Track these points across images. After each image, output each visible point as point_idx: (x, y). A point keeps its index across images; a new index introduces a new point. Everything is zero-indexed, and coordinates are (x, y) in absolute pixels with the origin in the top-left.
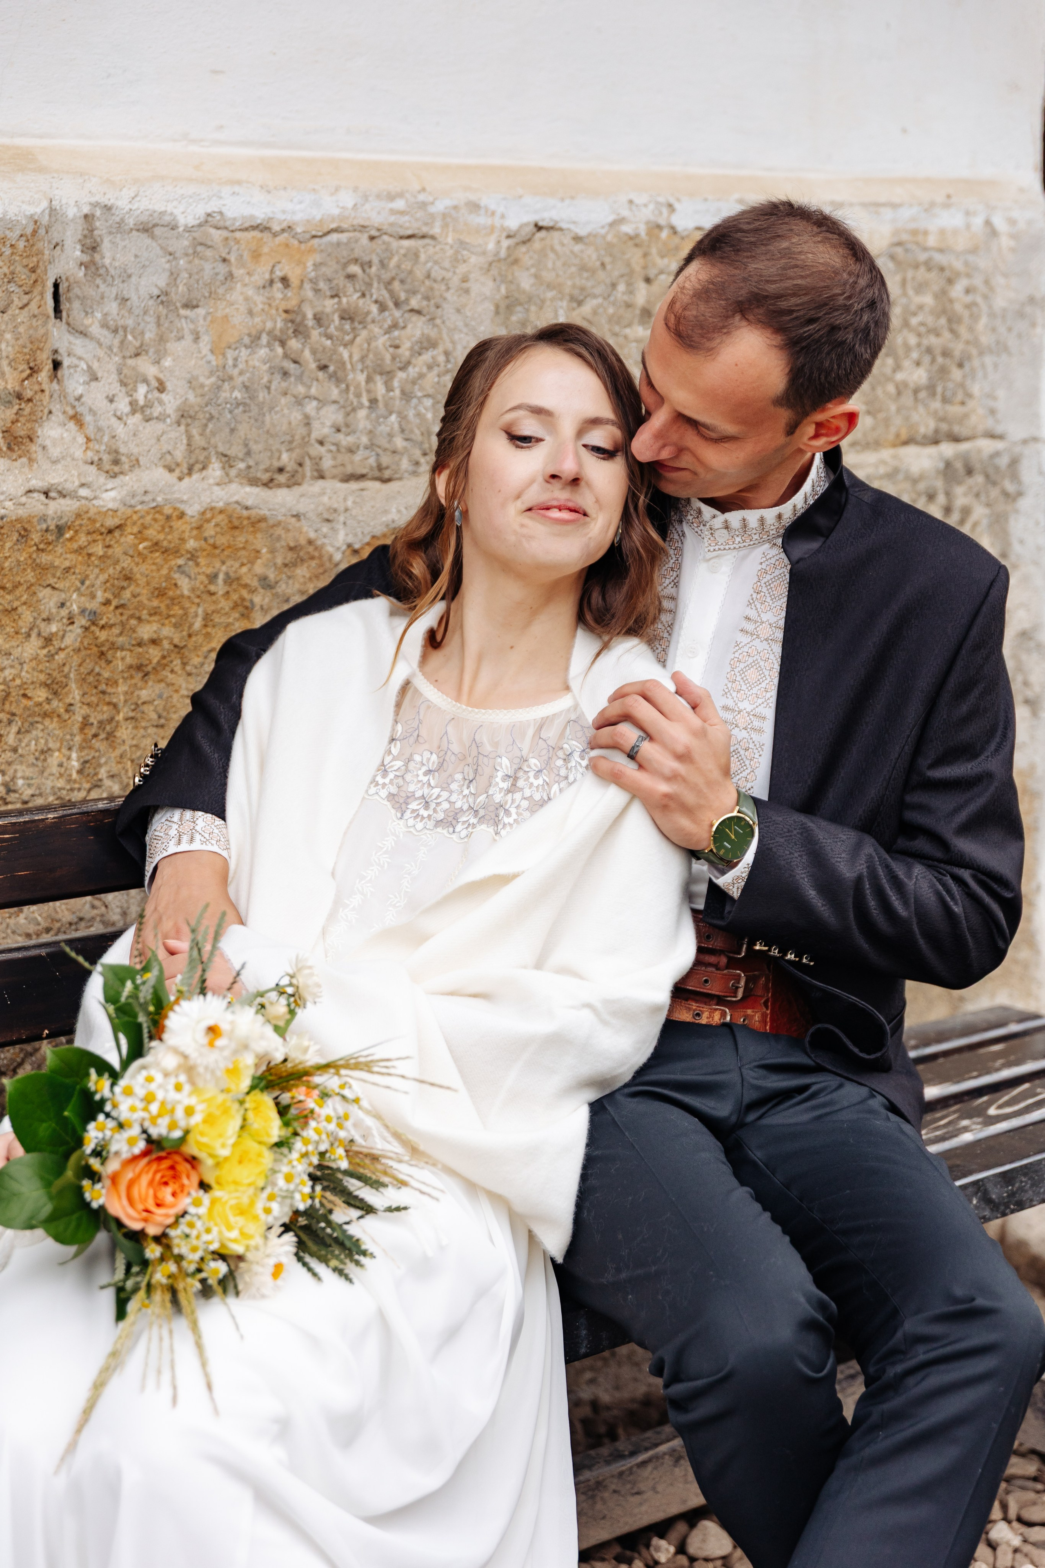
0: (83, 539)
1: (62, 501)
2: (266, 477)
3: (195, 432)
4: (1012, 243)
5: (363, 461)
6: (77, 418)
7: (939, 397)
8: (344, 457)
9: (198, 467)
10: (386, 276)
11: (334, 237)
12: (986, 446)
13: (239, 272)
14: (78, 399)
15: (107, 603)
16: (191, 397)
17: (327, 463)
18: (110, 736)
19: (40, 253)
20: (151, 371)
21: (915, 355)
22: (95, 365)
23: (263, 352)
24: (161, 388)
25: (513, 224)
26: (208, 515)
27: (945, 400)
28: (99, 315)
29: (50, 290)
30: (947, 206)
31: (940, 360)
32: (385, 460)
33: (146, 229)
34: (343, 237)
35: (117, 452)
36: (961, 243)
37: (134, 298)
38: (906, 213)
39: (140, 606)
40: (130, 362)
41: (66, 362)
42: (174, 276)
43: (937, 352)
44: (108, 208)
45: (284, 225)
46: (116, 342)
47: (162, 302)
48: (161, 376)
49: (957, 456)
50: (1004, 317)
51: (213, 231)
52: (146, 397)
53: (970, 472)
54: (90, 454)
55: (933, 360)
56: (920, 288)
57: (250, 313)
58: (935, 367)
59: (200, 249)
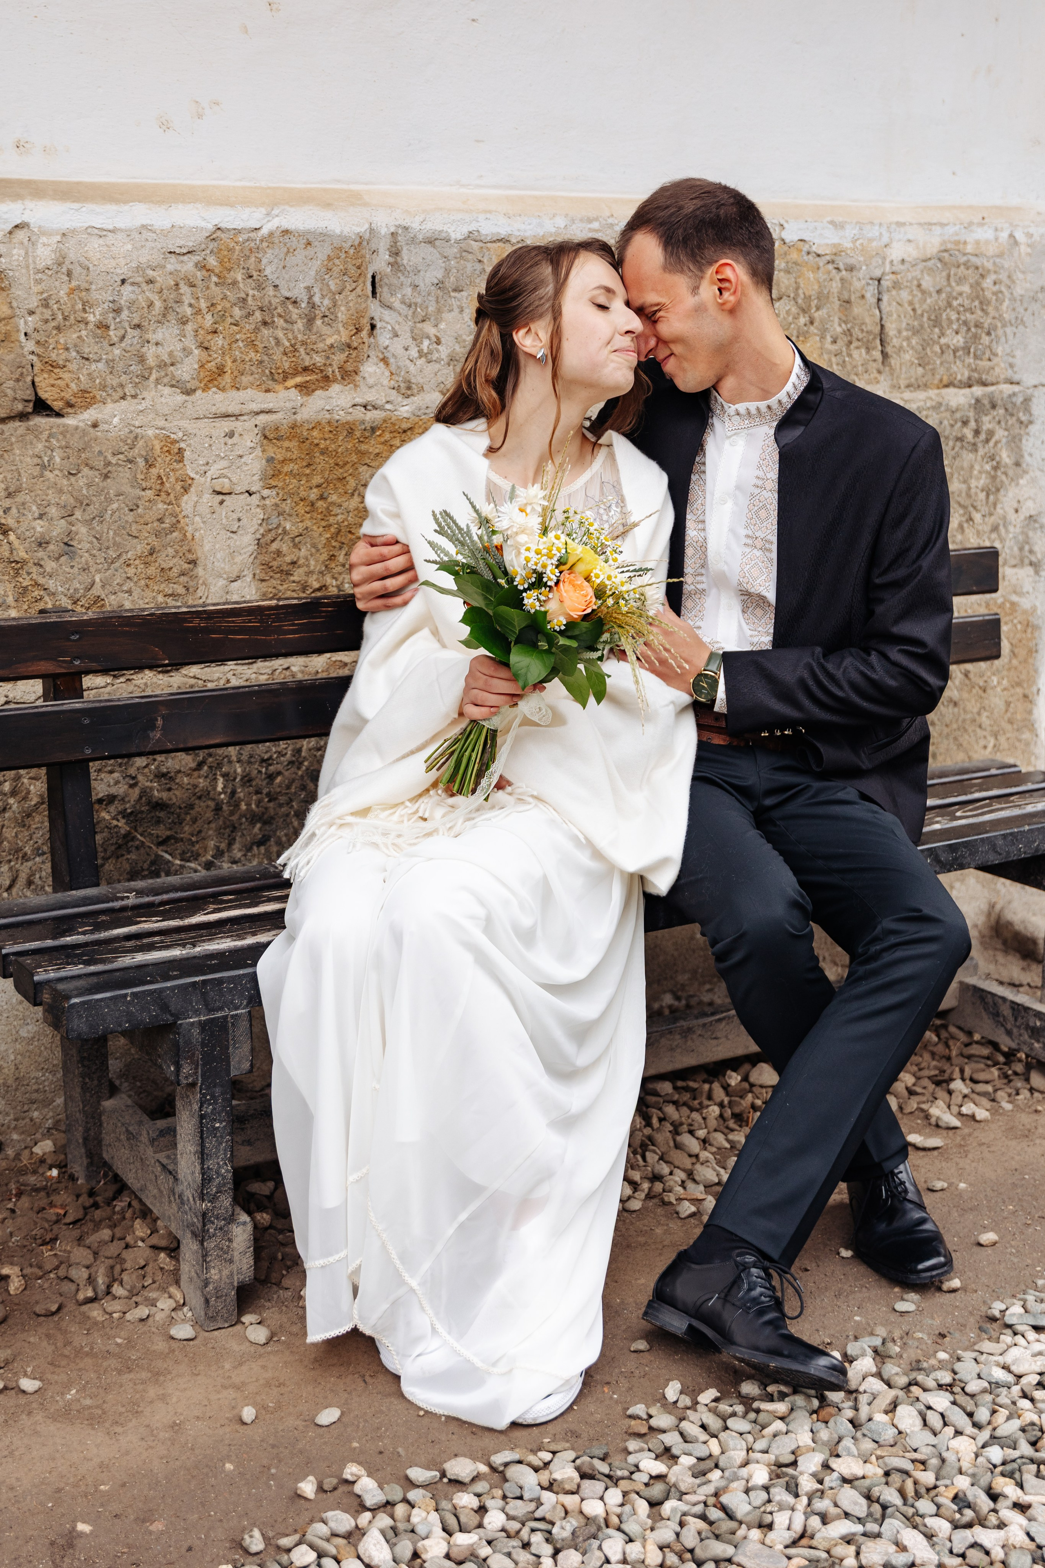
0: (387, 436)
1: (375, 412)
4: (1029, 250)
6: (385, 360)
7: (972, 355)
12: (1007, 389)
14: (386, 348)
16: (457, 348)
19: (363, 256)
20: (432, 331)
21: (955, 327)
22: (397, 327)
24: (438, 342)
27: (976, 357)
28: (399, 296)
29: (369, 280)
30: (981, 225)
31: (973, 330)
33: (430, 241)
35: (409, 382)
36: (991, 250)
37: (422, 285)
38: (951, 230)
40: (418, 325)
41: (379, 325)
42: (447, 271)
43: (972, 324)
44: (406, 228)
45: (519, 239)
46: (410, 313)
47: (439, 288)
48: (438, 334)
49: (984, 395)
50: (1021, 301)
51: (473, 243)
52: (428, 347)
53: (994, 407)
54: (392, 382)
55: (969, 329)
56: (961, 281)
58: (970, 334)
59: (464, 254)
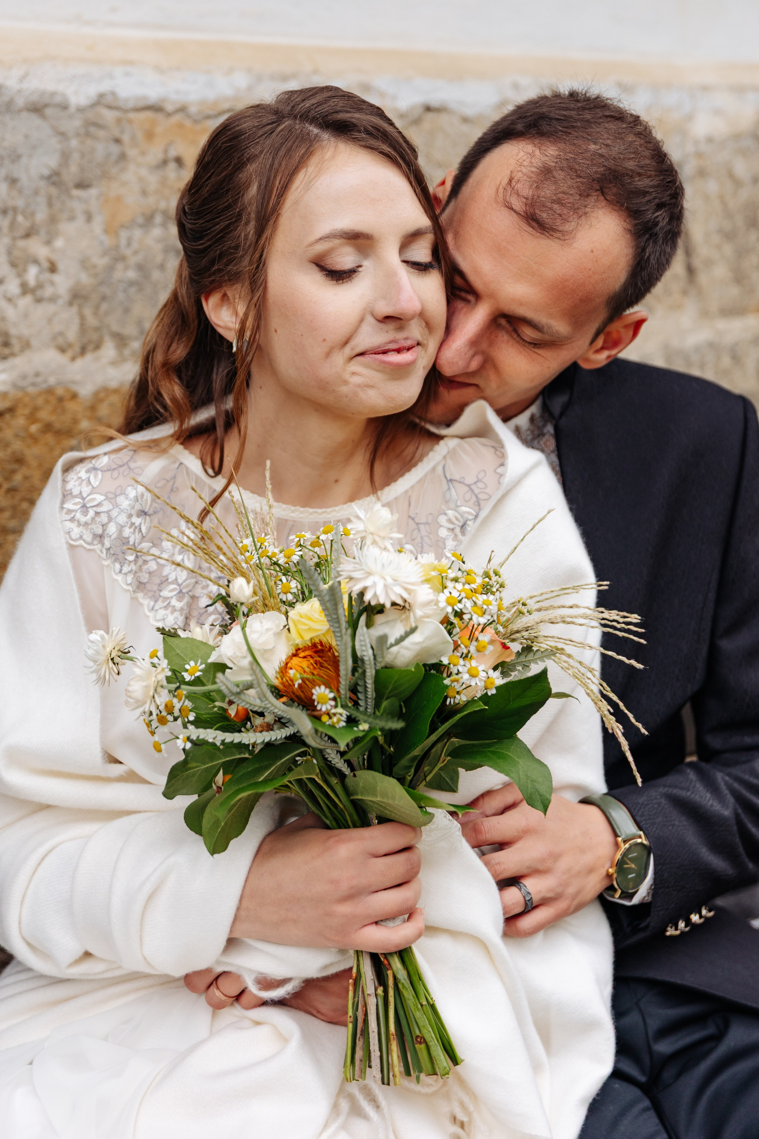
3: (88, 312)
9: (90, 347)
13: (132, 153)
16: (85, 279)
20: (42, 251)
23: (157, 232)
24: (53, 269)
26: (102, 395)
33: (37, 109)
35: (7, 333)
37: (24, 178)
40: (21, 243)
42: (65, 156)
45: (179, 105)
46: (6, 226)
47: (54, 184)
48: (54, 257)
51: (106, 111)
52: (37, 277)
57: (144, 193)
59: (92, 129)
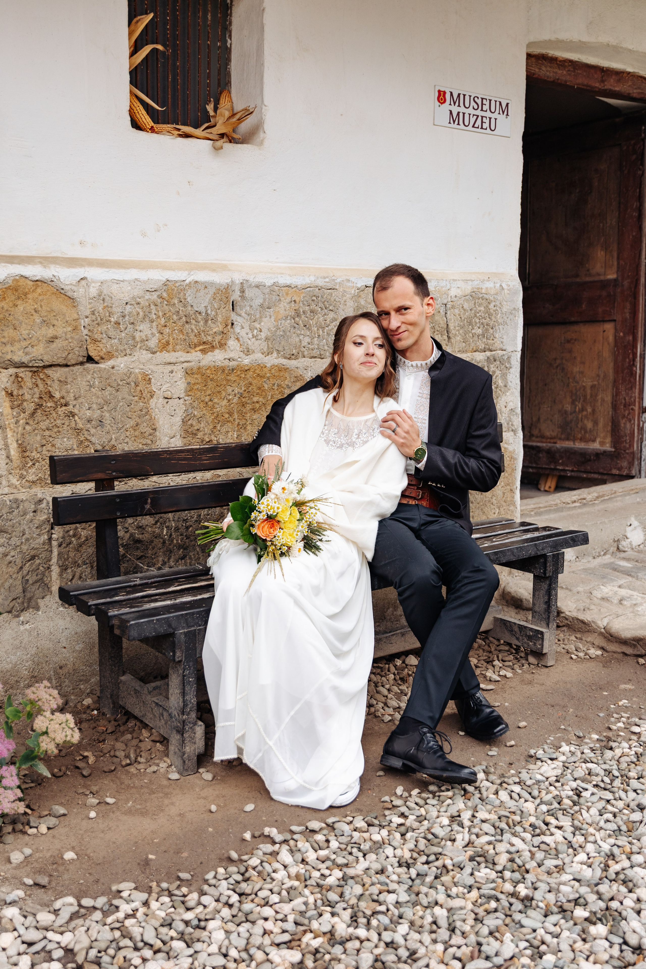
0: (239, 373)
1: (234, 362)
2: (289, 356)
3: (270, 343)
4: (507, 292)
5: (316, 353)
6: (238, 339)
7: (486, 338)
8: (311, 352)
9: (270, 353)
10: (323, 300)
11: (309, 289)
12: (500, 353)
13: (282, 299)
14: (238, 334)
15: (245, 391)
16: (269, 334)
17: (306, 353)
18: (245, 428)
19: (229, 293)
20: (258, 326)
21: (479, 325)
22: (243, 324)
23: (288, 321)
24: (261, 331)
25: (359, 285)
26: (273, 367)
27: (488, 339)
28: (244, 310)
29: (231, 303)
30: (489, 281)
31: (486, 327)
32: (322, 353)
33: (257, 287)
34: (311, 289)
35: (249, 348)
36: (493, 292)
37: (254, 305)
38: (476, 283)
39: (253, 392)
40: (253, 323)
41: (235, 323)
42: (265, 300)
43: (486, 324)
44: (247, 281)
45: (295, 286)
46: (249, 318)
47: (261, 307)
48: (261, 328)
49: (491, 356)
50: (505, 314)
51: (275, 287)
52: (257, 333)
53: (495, 361)
54: (241, 349)
55: (484, 327)
56: (480, 305)
57: (285, 310)
58: (485, 329)
59: (272, 292)
